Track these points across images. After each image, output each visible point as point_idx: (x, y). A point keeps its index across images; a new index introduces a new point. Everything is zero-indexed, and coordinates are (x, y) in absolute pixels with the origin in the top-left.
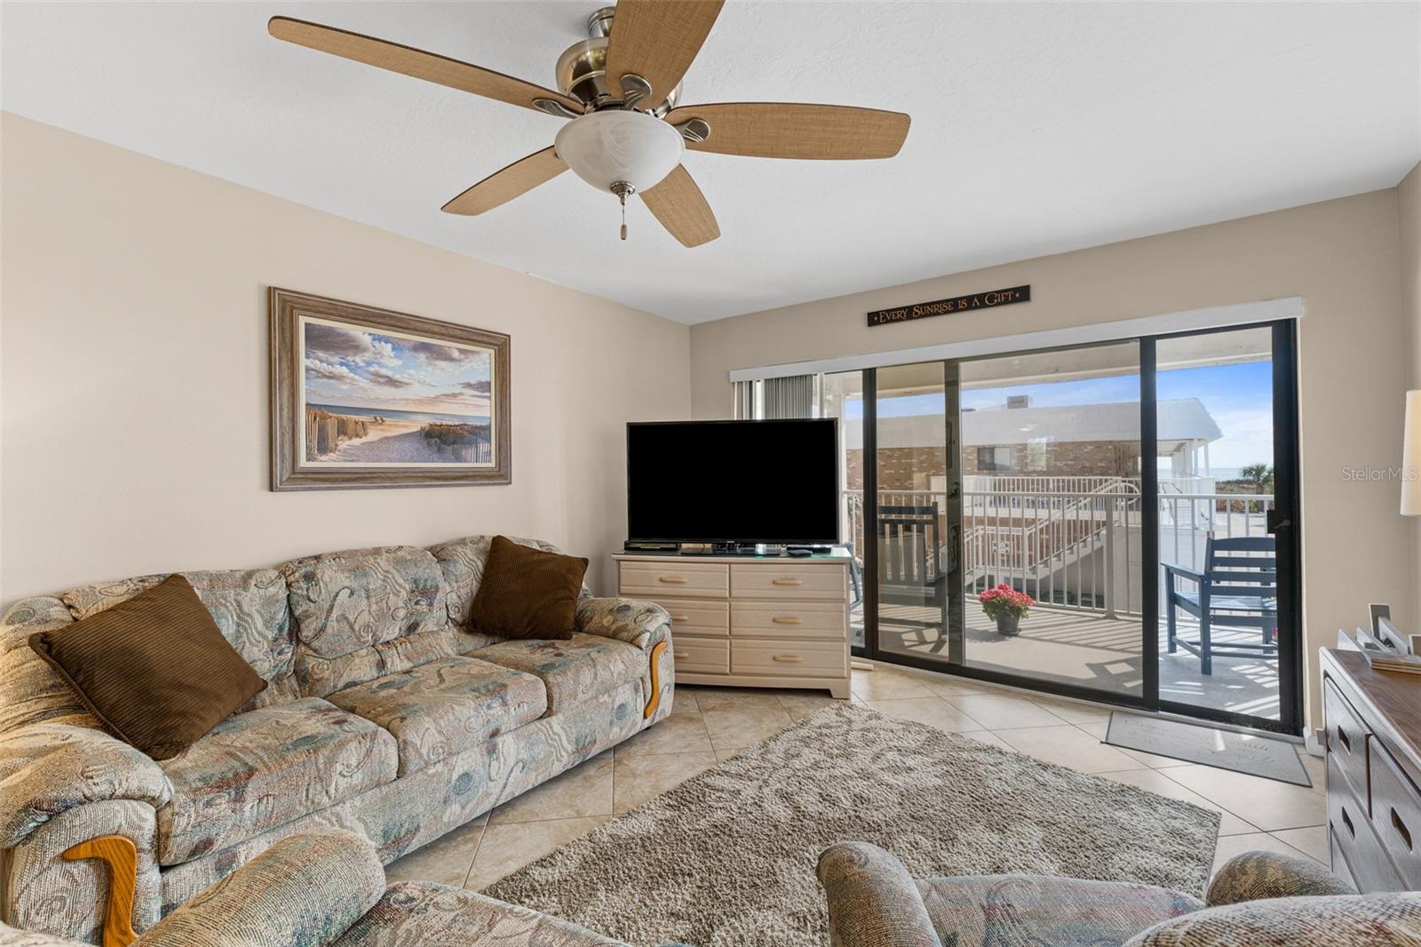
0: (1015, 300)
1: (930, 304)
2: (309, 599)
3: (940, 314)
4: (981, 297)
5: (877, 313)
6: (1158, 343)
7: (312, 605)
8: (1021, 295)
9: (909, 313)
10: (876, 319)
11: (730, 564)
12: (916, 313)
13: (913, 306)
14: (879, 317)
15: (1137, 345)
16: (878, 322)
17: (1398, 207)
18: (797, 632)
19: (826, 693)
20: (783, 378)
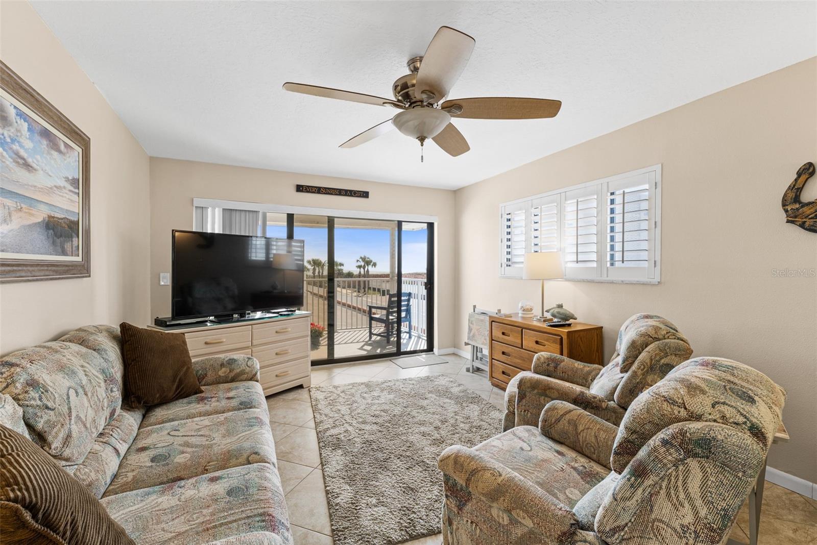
0: (363, 197)
1: (329, 189)
2: (47, 408)
3: (333, 194)
4: (351, 191)
5: (302, 186)
6: (403, 223)
7: (52, 413)
8: (365, 195)
9: (319, 190)
10: (301, 189)
11: (252, 325)
12: (322, 191)
13: (321, 187)
14: (303, 189)
15: (397, 222)
16: (302, 191)
17: (456, 196)
18: (287, 358)
19: (300, 387)
20: (236, 210)
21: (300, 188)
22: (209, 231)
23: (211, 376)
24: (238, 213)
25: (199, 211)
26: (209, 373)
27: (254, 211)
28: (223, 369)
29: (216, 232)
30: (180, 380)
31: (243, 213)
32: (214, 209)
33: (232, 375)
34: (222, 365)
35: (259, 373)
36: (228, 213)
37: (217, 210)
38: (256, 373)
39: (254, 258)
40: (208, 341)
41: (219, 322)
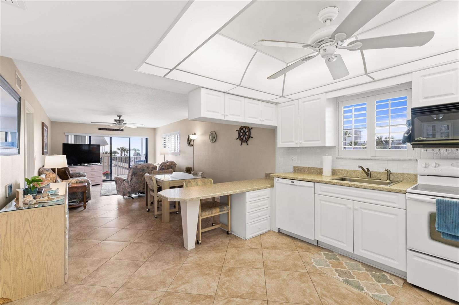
1: (109, 129)
3: (111, 130)
4: (117, 129)
11: (84, 167)
12: (107, 130)
13: (107, 128)
17: (154, 130)
18: (95, 176)
19: (99, 185)
20: (78, 136)
21: (100, 129)
22: (70, 143)
25: (67, 136)
26: (74, 175)
27: (84, 136)
29: (72, 143)
31: (81, 137)
32: (71, 135)
33: (80, 175)
36: (76, 137)
37: (72, 136)
41: (74, 166)
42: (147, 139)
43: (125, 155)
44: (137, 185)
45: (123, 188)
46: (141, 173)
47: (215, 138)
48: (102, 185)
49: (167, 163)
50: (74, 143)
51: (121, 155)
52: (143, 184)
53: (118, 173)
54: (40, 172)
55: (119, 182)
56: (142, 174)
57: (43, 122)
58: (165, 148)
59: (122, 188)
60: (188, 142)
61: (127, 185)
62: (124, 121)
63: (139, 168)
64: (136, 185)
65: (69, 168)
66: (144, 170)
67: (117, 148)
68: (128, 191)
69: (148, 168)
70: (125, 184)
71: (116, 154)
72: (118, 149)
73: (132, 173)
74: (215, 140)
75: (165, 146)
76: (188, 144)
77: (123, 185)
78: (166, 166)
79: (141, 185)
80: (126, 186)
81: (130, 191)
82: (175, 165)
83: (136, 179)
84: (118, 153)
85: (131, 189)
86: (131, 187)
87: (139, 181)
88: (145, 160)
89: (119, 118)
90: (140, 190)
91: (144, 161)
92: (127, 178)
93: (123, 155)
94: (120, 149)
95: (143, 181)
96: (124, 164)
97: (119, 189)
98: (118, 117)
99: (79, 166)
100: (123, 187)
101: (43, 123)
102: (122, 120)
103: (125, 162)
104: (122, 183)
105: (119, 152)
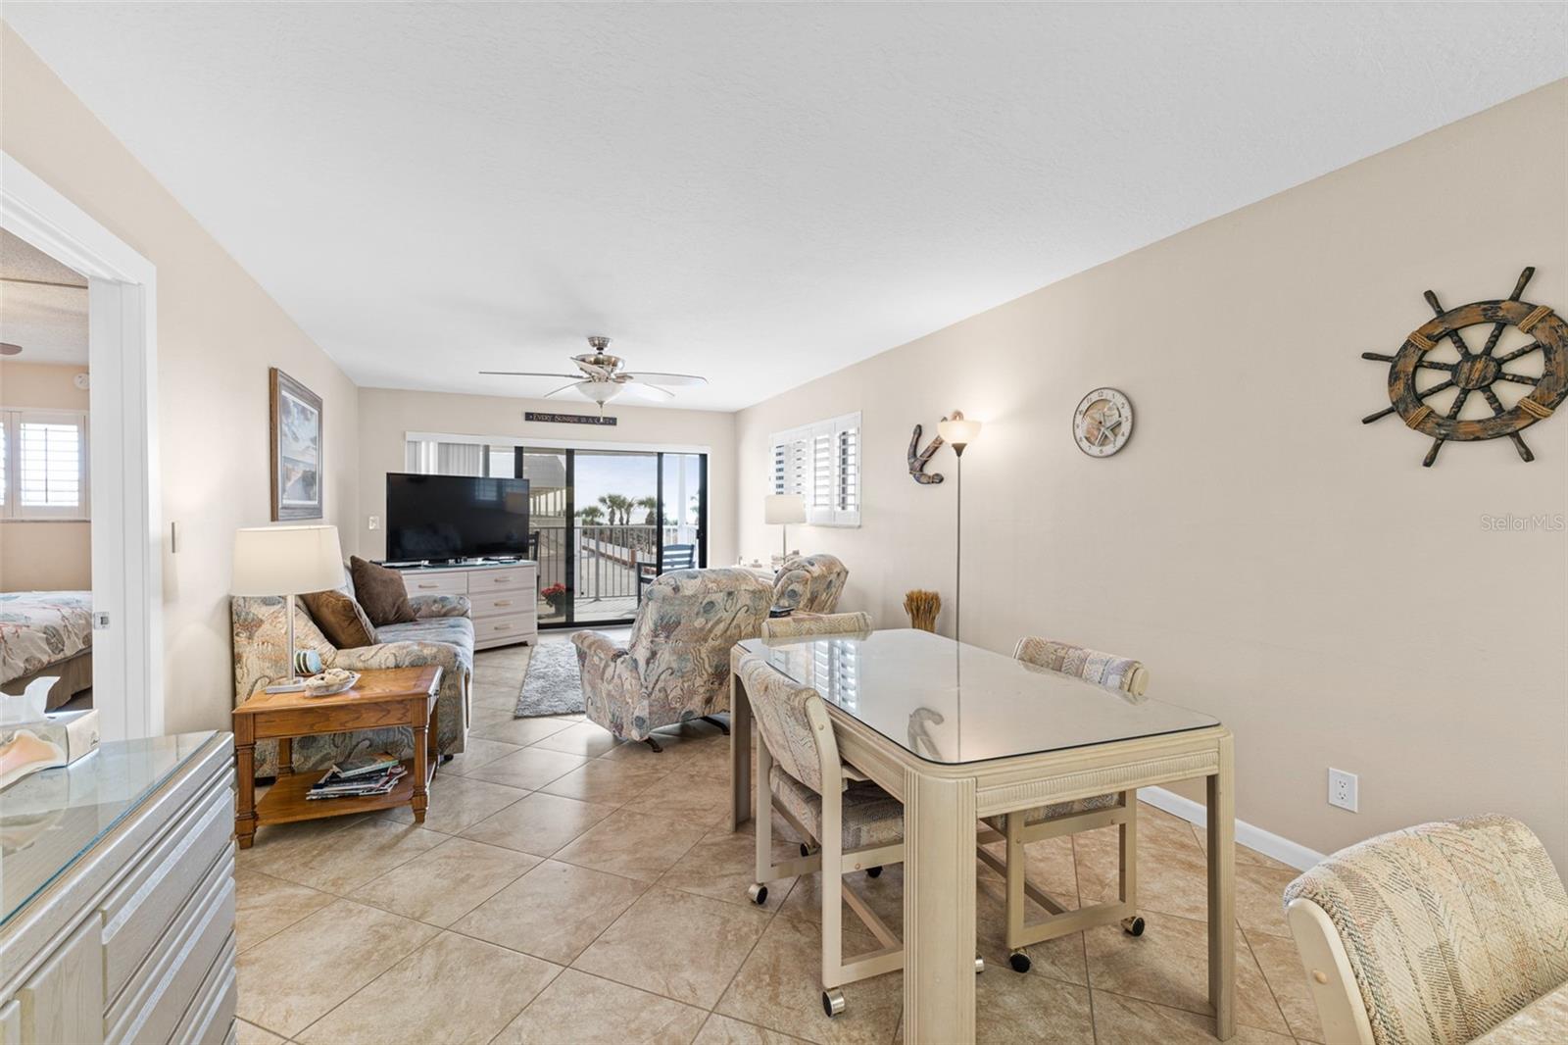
0: (611, 424)
1: (566, 416)
3: (571, 423)
5: (532, 414)
8: (611, 421)
9: (553, 418)
10: (531, 417)
11: (469, 570)
12: (557, 419)
13: (556, 414)
14: (533, 416)
15: (656, 454)
16: (532, 420)
17: (735, 420)
18: (508, 609)
19: (524, 644)
20: (453, 444)
21: (529, 417)
22: (423, 472)
23: (424, 610)
24: (456, 447)
25: (412, 446)
26: (423, 608)
27: (473, 445)
28: (436, 605)
29: (432, 473)
30: (398, 607)
31: (462, 448)
32: (428, 443)
33: (444, 610)
34: (435, 601)
35: (470, 611)
36: (444, 447)
37: (432, 445)
38: (467, 611)
39: (482, 498)
40: (423, 585)
41: (433, 567)
42: (704, 457)
43: (621, 519)
44: (681, 680)
45: (613, 693)
46: (699, 622)
47: (1126, 428)
48: (536, 649)
49: (813, 565)
50: (437, 474)
51: (612, 521)
52: (705, 677)
53: (597, 592)
54: (234, 608)
55: (596, 659)
56: (702, 629)
57: (276, 370)
58: (781, 496)
59: (609, 694)
60: (911, 464)
61: (629, 682)
62: (620, 364)
63: (690, 597)
64: (671, 684)
65: (403, 577)
66: (711, 604)
67: (598, 497)
68: (637, 713)
69: (730, 594)
70: (620, 677)
71: (596, 516)
72: (603, 500)
73: (655, 624)
74: (1121, 440)
75: (781, 486)
76: (912, 470)
77: (613, 677)
78: (807, 580)
79: (699, 682)
80: (627, 686)
81: (645, 714)
82: (843, 575)
83: (674, 652)
84: (602, 514)
85: (651, 705)
86: (650, 695)
87: (690, 666)
88: (696, 543)
89: (595, 351)
90: (689, 707)
91: (692, 547)
92: (633, 646)
93: (617, 522)
94: (608, 501)
95: (707, 666)
96: (617, 548)
97: (595, 694)
98: (594, 345)
99: (451, 567)
100: (611, 687)
101: (273, 373)
102: (610, 357)
103: (621, 541)
104: (606, 666)
105: (605, 509)
